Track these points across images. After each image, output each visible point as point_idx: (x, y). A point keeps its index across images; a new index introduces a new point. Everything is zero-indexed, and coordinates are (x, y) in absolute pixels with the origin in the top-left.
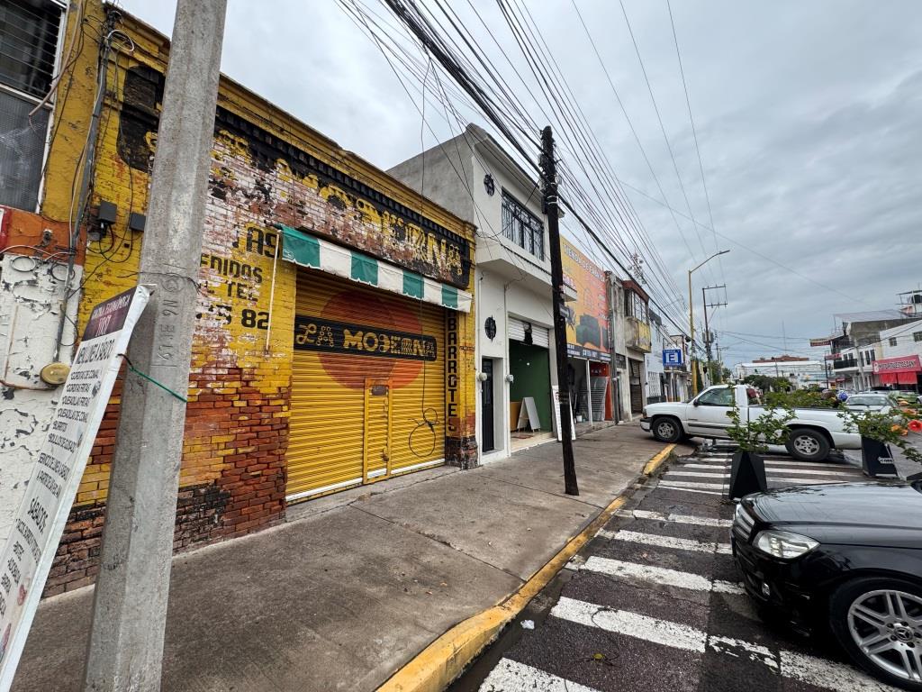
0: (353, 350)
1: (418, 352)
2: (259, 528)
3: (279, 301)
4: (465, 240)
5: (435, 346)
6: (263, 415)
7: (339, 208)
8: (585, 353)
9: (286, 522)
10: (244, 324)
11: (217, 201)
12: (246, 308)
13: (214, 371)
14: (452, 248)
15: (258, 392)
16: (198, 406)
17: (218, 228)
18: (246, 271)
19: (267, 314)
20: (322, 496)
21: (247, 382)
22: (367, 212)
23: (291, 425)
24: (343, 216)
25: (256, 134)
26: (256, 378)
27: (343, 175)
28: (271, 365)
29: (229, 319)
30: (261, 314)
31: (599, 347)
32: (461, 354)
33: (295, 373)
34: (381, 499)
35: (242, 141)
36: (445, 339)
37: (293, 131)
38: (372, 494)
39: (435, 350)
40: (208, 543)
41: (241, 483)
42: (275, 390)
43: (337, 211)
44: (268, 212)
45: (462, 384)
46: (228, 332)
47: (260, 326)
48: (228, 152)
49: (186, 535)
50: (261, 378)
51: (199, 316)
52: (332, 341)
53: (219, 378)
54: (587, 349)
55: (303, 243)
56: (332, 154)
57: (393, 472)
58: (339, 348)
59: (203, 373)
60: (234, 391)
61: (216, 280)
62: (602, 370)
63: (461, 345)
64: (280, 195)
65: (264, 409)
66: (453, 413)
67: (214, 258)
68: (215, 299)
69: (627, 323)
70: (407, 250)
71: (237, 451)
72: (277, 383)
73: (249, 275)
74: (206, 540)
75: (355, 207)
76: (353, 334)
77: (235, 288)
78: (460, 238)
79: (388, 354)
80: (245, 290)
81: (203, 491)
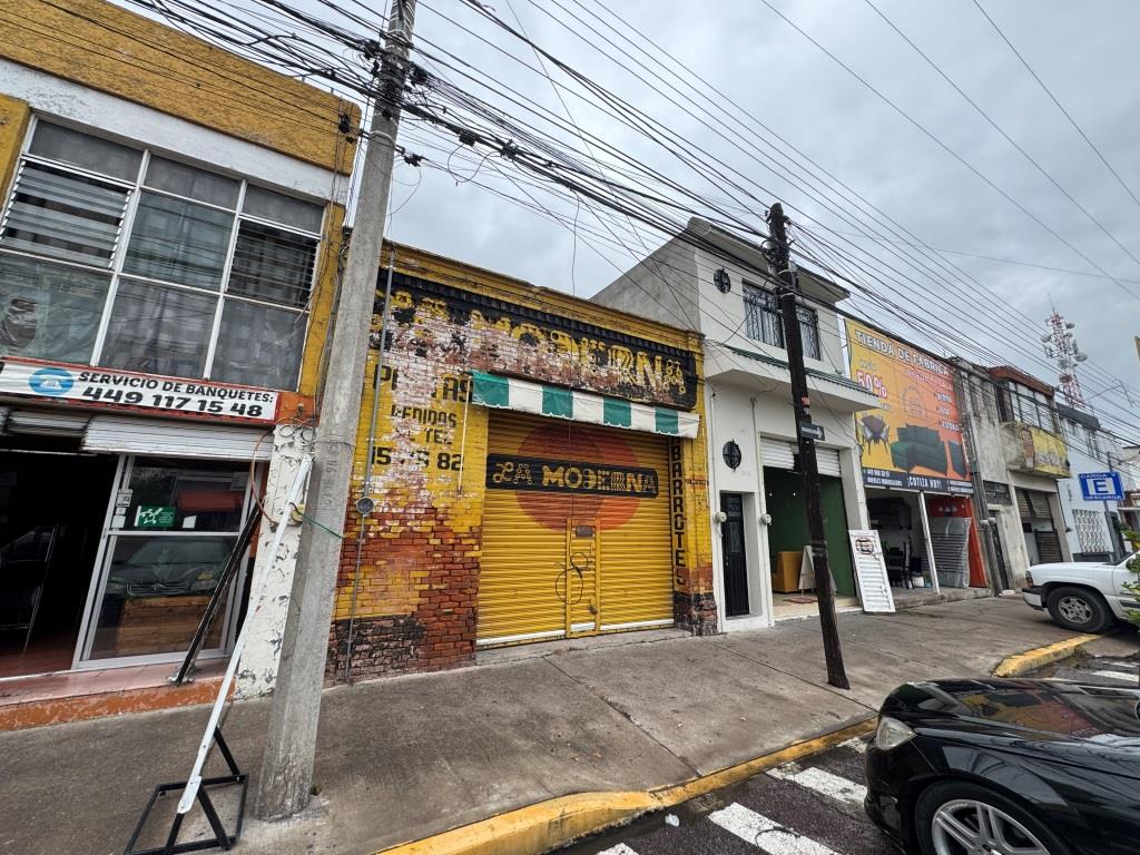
0: (553, 487)
1: (633, 488)
2: (449, 666)
3: (472, 442)
4: (688, 352)
5: (656, 479)
6: (456, 554)
7: (532, 344)
8: (913, 481)
9: (476, 664)
10: (440, 466)
11: (419, 359)
12: (440, 451)
13: (413, 511)
14: (670, 364)
15: (451, 531)
16: (399, 542)
17: (419, 383)
18: (443, 417)
19: (460, 456)
20: (519, 644)
21: (442, 521)
22: (563, 342)
23: (482, 566)
24: (536, 351)
25: (453, 293)
26: (449, 517)
27: (536, 311)
28: (463, 504)
29: (427, 462)
30: (454, 456)
31: (945, 473)
32: (688, 488)
33: (486, 512)
34: (580, 656)
35: (441, 303)
36: (668, 470)
37: (485, 282)
38: (571, 650)
39: (656, 484)
40: (405, 673)
41: (434, 619)
42: (466, 529)
43: (529, 347)
44: (463, 361)
45: (690, 527)
46: (426, 475)
47: (454, 468)
48: (429, 315)
49: (387, 661)
50: (453, 517)
51: (402, 462)
52: (529, 478)
53: (417, 517)
54: (916, 476)
55: (493, 385)
56: (524, 293)
57: (603, 628)
58: (538, 485)
59: (404, 513)
60: (429, 530)
61: (417, 429)
62: (959, 507)
63: (687, 477)
64: (473, 345)
65: (457, 547)
66: (681, 562)
67: (415, 410)
68: (415, 446)
69: (1005, 433)
70: (610, 375)
71: (431, 586)
72: (469, 522)
73: (445, 421)
74: (403, 669)
75: (549, 340)
76: (553, 471)
77: (432, 434)
78: (682, 351)
79: (595, 491)
80: (441, 435)
81: (402, 621)
